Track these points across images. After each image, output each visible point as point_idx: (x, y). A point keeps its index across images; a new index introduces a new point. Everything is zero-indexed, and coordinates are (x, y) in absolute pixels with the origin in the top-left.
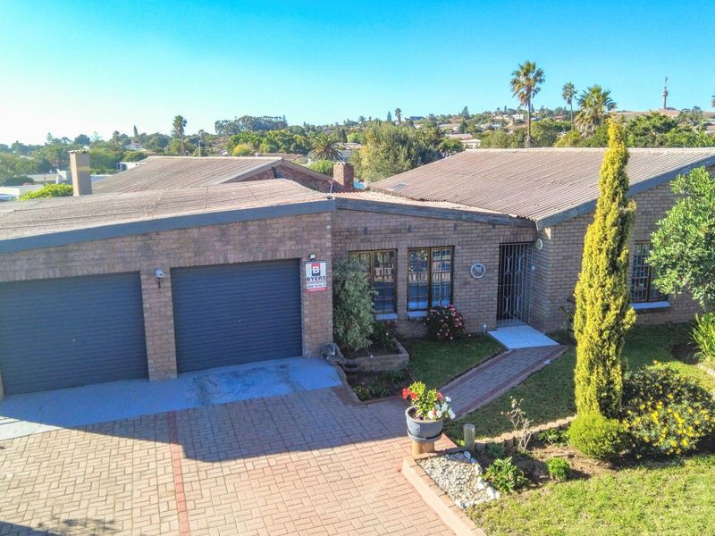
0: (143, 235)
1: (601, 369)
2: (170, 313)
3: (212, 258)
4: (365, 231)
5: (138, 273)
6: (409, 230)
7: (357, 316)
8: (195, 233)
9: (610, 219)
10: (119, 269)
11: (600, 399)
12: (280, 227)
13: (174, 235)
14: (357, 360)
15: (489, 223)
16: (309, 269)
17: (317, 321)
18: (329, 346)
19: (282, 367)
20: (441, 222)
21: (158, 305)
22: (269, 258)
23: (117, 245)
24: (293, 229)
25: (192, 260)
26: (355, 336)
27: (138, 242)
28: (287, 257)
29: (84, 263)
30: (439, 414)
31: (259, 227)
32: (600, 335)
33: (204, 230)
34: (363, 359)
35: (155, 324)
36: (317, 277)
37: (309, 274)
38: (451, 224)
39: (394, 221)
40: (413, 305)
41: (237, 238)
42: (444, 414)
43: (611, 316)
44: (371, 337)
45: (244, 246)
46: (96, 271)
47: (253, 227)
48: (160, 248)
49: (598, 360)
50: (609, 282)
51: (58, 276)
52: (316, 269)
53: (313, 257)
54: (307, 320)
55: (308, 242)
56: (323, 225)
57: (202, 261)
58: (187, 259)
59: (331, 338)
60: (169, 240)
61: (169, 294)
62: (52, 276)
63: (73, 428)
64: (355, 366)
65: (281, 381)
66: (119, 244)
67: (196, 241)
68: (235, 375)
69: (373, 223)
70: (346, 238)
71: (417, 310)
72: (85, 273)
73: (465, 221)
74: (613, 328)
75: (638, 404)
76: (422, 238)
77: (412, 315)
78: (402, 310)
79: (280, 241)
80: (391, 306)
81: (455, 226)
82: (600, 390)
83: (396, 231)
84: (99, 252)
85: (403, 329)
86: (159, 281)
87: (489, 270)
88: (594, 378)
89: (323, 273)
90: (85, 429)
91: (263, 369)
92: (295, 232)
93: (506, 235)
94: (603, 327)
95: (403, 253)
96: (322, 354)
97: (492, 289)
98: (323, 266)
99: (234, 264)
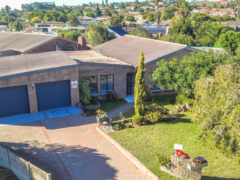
0: (28, 75)
1: (139, 105)
2: (35, 95)
3: (46, 81)
4: (88, 70)
5: (27, 85)
6: (101, 70)
7: (86, 95)
8: (41, 74)
9: (140, 73)
10: (22, 84)
11: (139, 112)
12: (64, 72)
13: (36, 75)
14: (86, 107)
15: (123, 67)
16: (72, 83)
17: (75, 96)
18: (78, 103)
19: (66, 109)
20: (110, 67)
21: (32, 93)
22: (61, 80)
23: (21, 78)
24: (68, 72)
25: (41, 81)
26: (86, 100)
27: (27, 77)
28: (66, 80)
29: (13, 83)
30: (103, 116)
31: (59, 72)
32: (139, 98)
33: (44, 73)
34: (88, 106)
35: (32, 98)
36: (74, 85)
37: (72, 84)
38: (112, 68)
39: (96, 68)
40: (102, 91)
41: (53, 75)
42: (105, 116)
43: (140, 94)
44: (90, 101)
45: (54, 77)
46: (16, 85)
47: (57, 72)
48: (32, 78)
49: (139, 103)
50: (140, 86)
51: (6, 87)
52: (74, 83)
53: (73, 79)
54: (72, 96)
55: (72, 75)
56: (76, 71)
57: (44, 82)
58: (39, 81)
59: (79, 101)
60: (35, 76)
61: (35, 90)
62: (4, 87)
63: (14, 125)
64: (86, 108)
65: (66, 112)
66: (22, 78)
67: (42, 76)
68: (54, 111)
69: (90, 68)
70: (83, 73)
71: (104, 92)
72: (13, 86)
73: (117, 67)
74: (141, 96)
75: (147, 112)
76: (104, 72)
77: (102, 94)
78: (99, 93)
79: (64, 75)
80: (96, 92)
81: (114, 68)
82: (139, 110)
83: (96, 70)
84: (17, 80)
85: (100, 98)
86: (32, 87)
87: (124, 81)
88: (138, 107)
89: (76, 84)
90: (18, 125)
91: (61, 110)
92: (68, 73)
93: (128, 71)
94: (139, 96)
95: (99, 76)
96: (77, 105)
97: (125, 86)
98: (76, 81)
99: (52, 82)
